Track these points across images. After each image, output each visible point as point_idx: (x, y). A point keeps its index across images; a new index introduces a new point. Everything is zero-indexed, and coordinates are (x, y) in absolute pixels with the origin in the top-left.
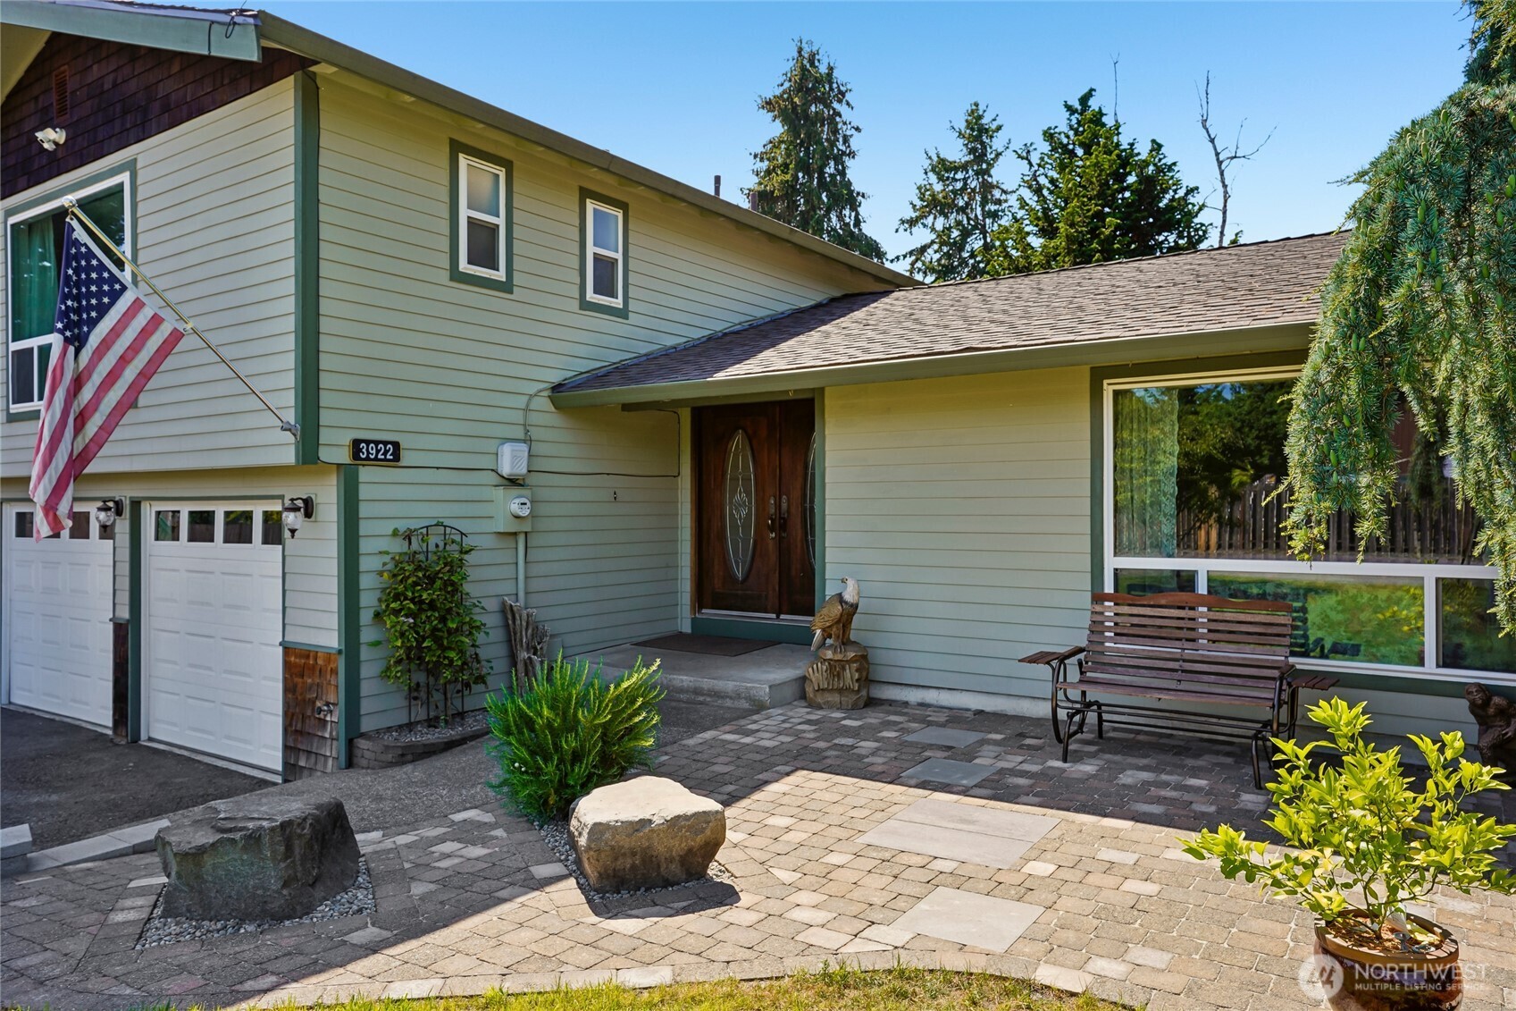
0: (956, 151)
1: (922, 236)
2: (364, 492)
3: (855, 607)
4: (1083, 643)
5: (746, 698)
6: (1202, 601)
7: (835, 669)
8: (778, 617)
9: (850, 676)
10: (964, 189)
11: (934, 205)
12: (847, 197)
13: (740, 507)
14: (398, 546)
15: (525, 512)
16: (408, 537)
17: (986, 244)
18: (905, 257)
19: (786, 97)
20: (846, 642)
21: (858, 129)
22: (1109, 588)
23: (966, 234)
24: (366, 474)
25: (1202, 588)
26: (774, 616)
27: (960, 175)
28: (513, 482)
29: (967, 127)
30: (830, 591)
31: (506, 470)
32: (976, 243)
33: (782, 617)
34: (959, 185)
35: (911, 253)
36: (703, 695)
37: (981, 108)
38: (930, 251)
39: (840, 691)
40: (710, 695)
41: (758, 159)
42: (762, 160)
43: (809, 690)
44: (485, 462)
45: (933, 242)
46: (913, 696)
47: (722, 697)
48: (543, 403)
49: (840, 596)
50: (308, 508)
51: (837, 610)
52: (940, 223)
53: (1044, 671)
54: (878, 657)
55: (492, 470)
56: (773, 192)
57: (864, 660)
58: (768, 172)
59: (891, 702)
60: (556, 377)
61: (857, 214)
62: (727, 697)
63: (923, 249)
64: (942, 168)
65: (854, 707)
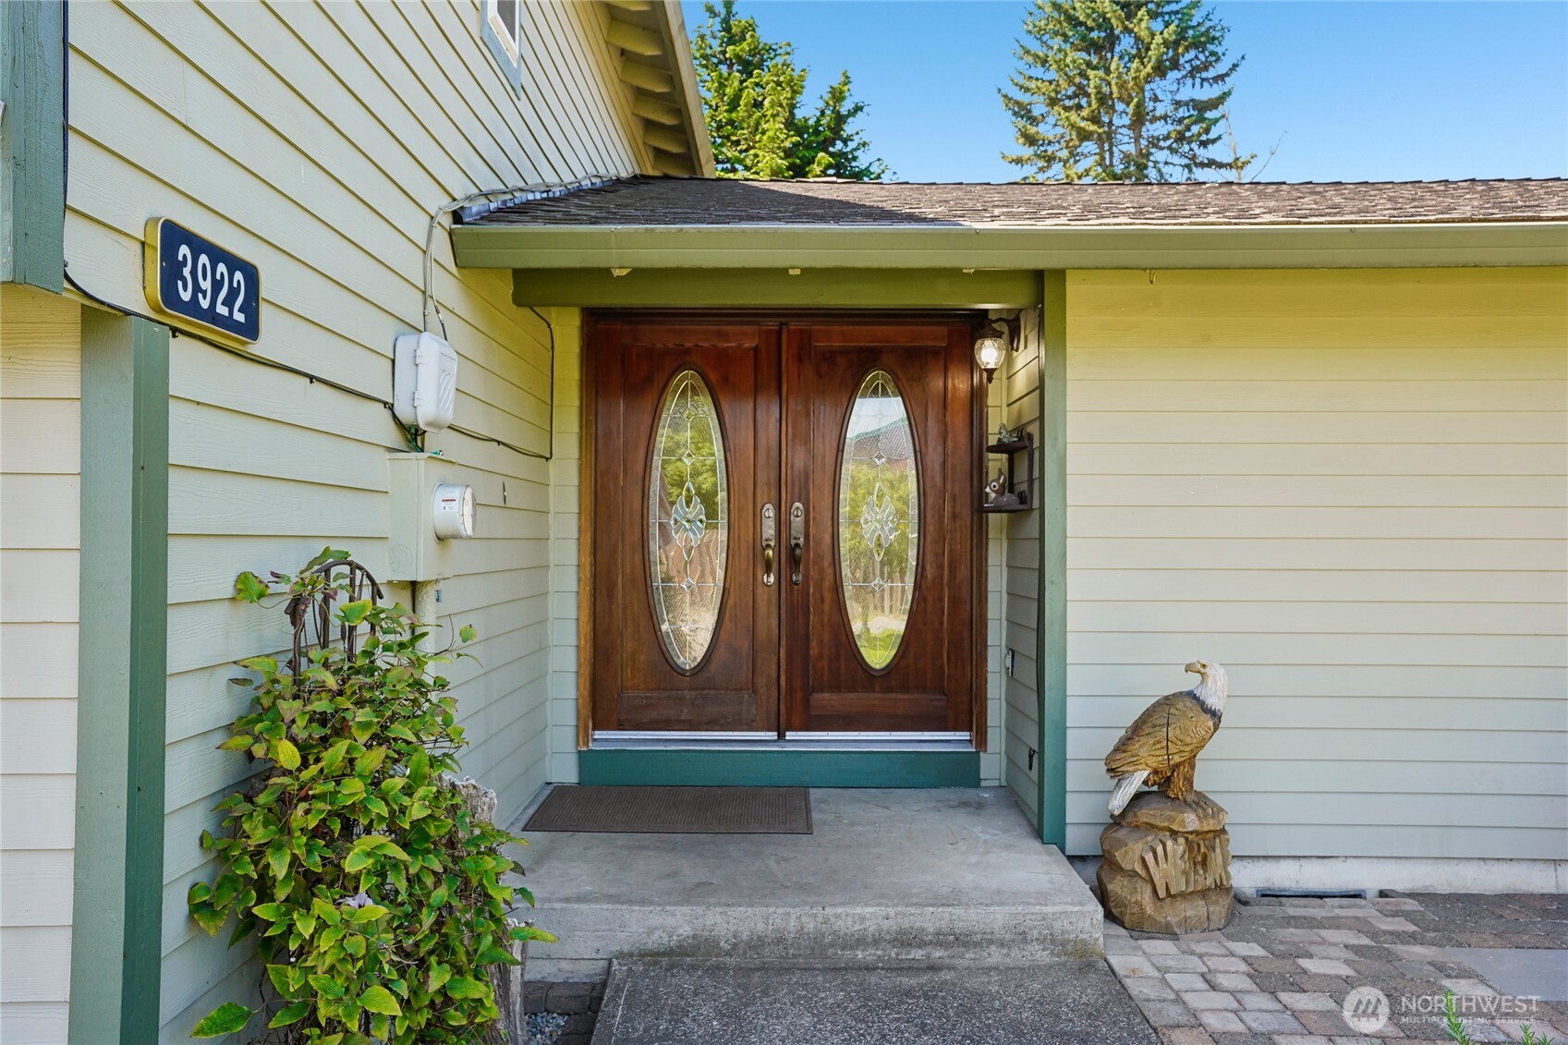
5: (1041, 941)
8: (781, 736)
26: (773, 735)
33: (790, 735)
36: (922, 945)
39: (1206, 893)
40: (940, 944)
44: (372, 378)
47: (976, 944)
48: (439, 242)
55: (385, 404)
62: (991, 942)
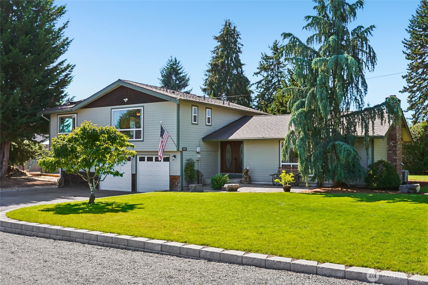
0: (270, 53)
1: (260, 78)
2: (183, 154)
3: (248, 170)
4: (277, 173)
6: (291, 168)
7: (246, 178)
9: (248, 179)
10: (273, 64)
11: (263, 68)
12: (239, 65)
13: (228, 156)
14: (187, 162)
15: (200, 157)
16: (188, 160)
17: (278, 80)
18: (255, 84)
19: (222, 36)
20: (247, 175)
21: (242, 45)
22: (281, 167)
23: (273, 78)
24: (184, 152)
25: (291, 167)
27: (271, 61)
28: (198, 153)
29: (274, 47)
30: (245, 168)
31: (198, 151)
32: (275, 80)
34: (271, 63)
35: (257, 83)
37: (278, 41)
38: (263, 81)
39: (247, 181)
41: (213, 53)
42: (214, 53)
43: (242, 182)
44: (195, 150)
45: (263, 80)
46: (256, 183)
48: (201, 141)
49: (246, 169)
50: (175, 156)
51: (246, 170)
52: (265, 74)
53: (272, 176)
54: (252, 177)
56: (218, 64)
57: (250, 177)
58: (216, 57)
59: (253, 184)
60: (203, 137)
61: (242, 70)
63: (260, 82)
64: (266, 58)
65: (248, 184)
